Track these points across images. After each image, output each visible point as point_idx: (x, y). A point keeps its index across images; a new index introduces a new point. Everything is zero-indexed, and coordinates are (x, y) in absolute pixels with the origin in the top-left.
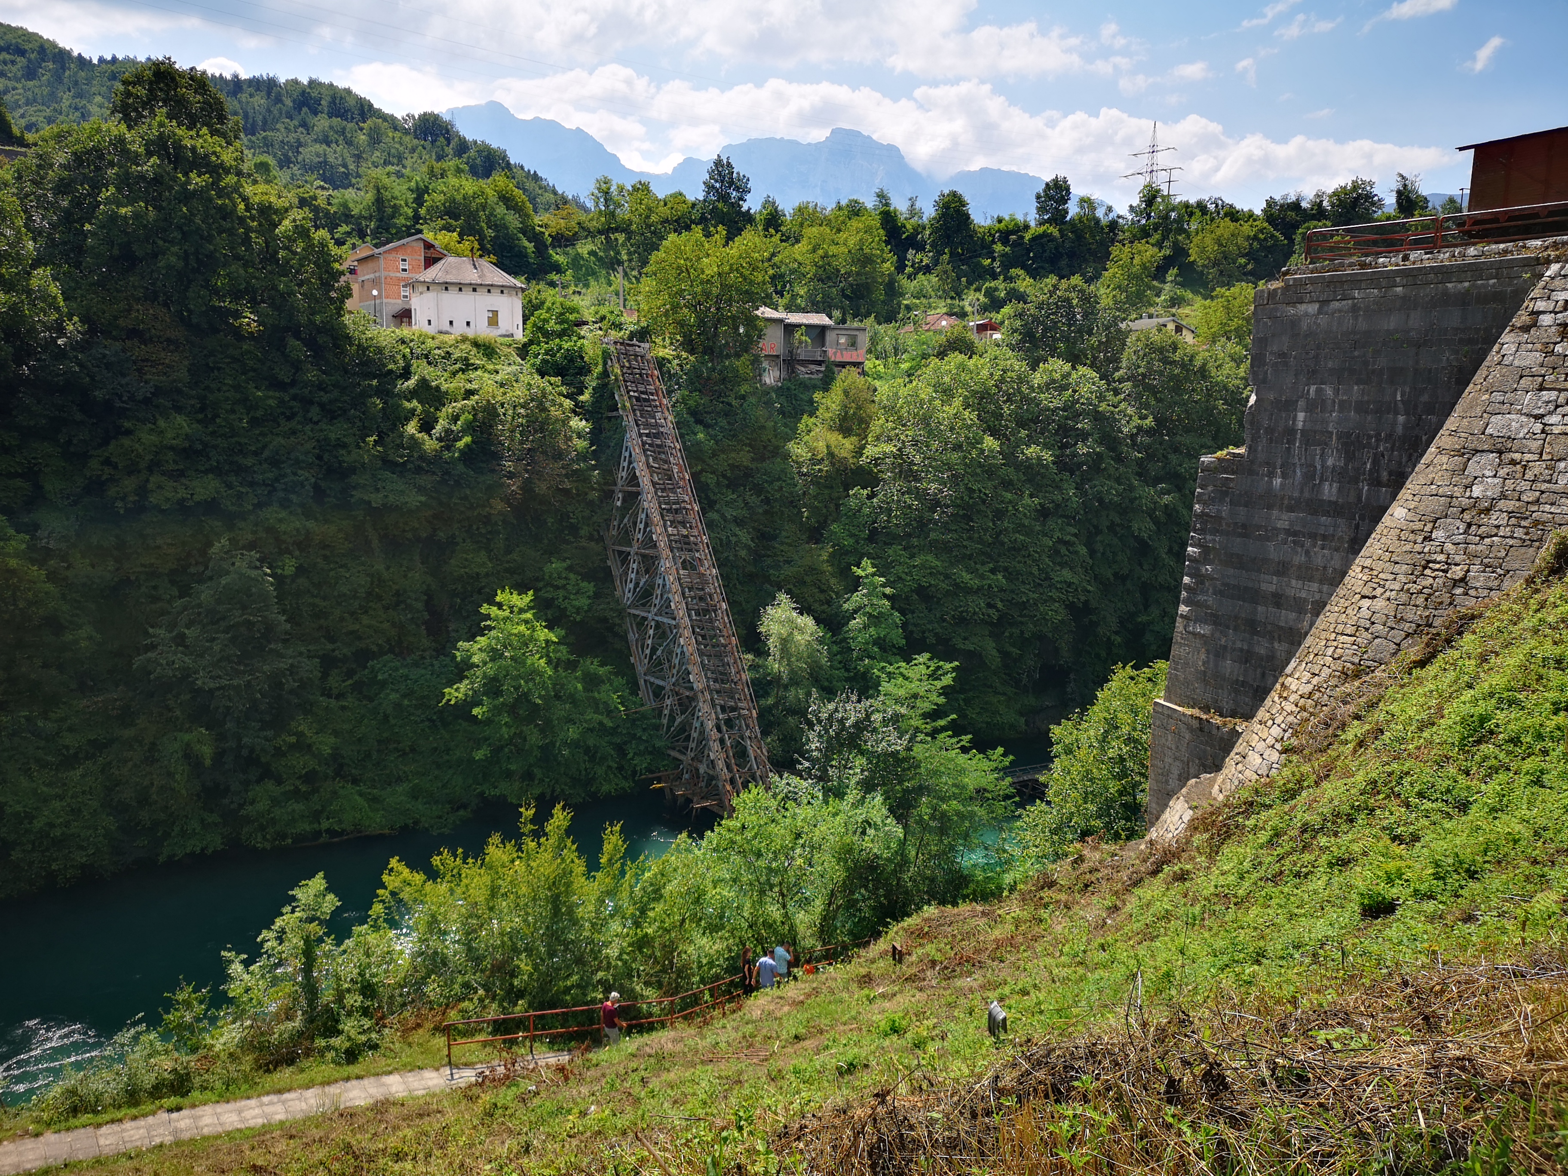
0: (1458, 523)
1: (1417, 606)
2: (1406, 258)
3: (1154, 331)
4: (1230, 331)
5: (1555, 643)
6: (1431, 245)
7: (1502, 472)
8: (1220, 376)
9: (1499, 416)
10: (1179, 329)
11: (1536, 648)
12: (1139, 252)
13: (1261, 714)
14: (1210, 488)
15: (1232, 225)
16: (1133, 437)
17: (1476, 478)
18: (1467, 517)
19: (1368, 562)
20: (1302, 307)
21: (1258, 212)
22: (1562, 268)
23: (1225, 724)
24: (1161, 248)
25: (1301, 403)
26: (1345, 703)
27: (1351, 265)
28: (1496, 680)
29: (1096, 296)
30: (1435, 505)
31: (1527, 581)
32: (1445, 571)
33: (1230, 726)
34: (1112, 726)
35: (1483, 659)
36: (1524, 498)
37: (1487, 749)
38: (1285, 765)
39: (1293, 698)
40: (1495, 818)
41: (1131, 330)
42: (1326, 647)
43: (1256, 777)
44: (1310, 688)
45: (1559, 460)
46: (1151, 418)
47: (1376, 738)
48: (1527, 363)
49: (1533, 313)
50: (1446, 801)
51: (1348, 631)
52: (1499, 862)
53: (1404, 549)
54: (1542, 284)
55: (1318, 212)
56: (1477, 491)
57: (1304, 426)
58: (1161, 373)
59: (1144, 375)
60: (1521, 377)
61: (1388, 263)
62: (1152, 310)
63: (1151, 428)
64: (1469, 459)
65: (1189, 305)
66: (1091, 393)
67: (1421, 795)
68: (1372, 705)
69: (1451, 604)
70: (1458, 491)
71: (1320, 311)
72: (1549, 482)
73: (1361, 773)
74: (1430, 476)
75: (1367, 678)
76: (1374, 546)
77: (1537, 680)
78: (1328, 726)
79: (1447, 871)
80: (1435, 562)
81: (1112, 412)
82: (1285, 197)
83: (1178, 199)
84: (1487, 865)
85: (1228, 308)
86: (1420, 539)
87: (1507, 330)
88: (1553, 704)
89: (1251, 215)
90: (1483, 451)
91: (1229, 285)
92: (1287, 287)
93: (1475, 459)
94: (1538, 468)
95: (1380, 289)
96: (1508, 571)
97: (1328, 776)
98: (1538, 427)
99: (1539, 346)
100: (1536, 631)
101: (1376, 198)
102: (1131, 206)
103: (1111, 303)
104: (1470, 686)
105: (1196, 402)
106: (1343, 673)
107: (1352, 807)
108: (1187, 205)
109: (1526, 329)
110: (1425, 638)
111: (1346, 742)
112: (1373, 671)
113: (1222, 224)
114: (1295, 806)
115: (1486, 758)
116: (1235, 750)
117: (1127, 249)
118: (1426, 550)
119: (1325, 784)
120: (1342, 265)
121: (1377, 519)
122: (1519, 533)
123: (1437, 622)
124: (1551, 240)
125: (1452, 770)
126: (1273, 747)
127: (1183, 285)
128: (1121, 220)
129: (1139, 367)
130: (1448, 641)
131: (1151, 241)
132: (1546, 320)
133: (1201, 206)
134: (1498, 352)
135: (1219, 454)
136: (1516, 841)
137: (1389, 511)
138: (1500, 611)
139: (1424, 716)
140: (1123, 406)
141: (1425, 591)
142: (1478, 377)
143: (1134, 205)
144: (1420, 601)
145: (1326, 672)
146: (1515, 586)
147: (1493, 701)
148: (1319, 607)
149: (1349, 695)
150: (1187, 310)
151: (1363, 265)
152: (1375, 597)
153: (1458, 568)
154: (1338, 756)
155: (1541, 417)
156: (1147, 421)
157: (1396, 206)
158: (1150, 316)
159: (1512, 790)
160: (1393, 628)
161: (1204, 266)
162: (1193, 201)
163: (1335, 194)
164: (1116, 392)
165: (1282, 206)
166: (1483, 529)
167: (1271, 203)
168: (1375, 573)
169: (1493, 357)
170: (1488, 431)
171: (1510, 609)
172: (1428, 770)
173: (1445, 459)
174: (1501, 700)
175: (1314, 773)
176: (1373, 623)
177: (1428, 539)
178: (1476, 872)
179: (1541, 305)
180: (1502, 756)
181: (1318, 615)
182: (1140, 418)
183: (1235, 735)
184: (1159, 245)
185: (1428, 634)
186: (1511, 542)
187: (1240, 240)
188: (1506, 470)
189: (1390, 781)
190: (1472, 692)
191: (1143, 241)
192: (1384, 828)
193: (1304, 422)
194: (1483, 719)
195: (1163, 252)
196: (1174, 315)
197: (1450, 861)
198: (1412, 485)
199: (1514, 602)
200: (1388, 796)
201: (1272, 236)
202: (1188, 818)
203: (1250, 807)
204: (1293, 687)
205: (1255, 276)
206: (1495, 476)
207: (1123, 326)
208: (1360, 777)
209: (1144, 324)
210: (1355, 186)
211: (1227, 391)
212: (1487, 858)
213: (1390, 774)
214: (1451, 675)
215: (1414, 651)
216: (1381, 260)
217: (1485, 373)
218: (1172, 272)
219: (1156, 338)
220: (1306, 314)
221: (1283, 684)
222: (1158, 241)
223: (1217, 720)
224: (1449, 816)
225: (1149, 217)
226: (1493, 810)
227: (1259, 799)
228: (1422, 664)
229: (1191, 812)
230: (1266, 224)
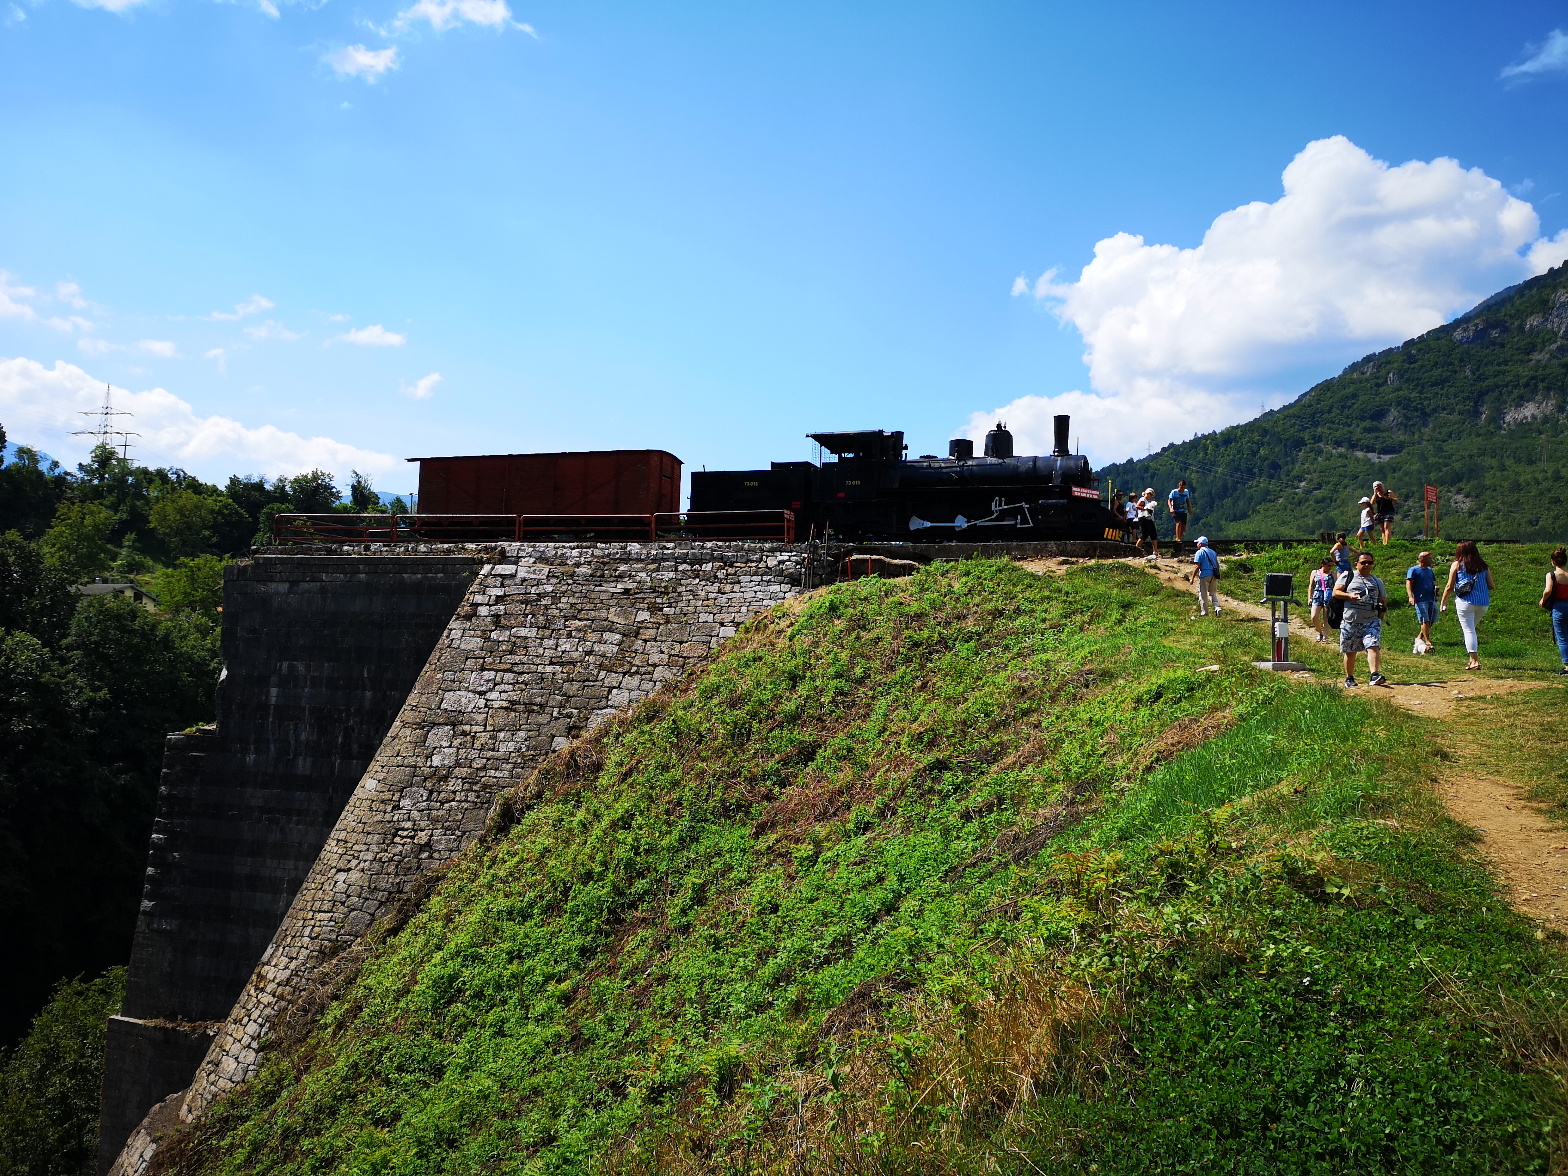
0: (421, 790)
1: (389, 874)
2: (367, 548)
3: (109, 597)
4: (195, 602)
5: (506, 896)
6: (389, 539)
7: (456, 743)
8: (185, 647)
9: (451, 693)
10: (138, 596)
11: (492, 903)
12: (92, 513)
13: (237, 1011)
14: (178, 768)
15: (195, 498)
16: (83, 711)
17: (435, 748)
18: (429, 785)
19: (342, 835)
20: (273, 586)
21: (222, 487)
22: (493, 569)
23: (194, 1030)
24: (116, 511)
25: (274, 679)
26: (323, 984)
27: (318, 550)
28: (460, 939)
29: (38, 554)
30: (401, 775)
31: (480, 840)
32: (413, 837)
33: (200, 1031)
34: (52, 1057)
35: (449, 919)
36: (475, 765)
37: (458, 1007)
38: (263, 1064)
39: (270, 987)
40: (467, 1078)
41: (82, 595)
42: (304, 926)
43: (230, 1085)
44: (288, 973)
45: (500, 731)
46: (105, 691)
47: (355, 1017)
48: (470, 647)
49: (472, 604)
50: (423, 1070)
51: (325, 908)
52: (474, 1123)
53: (375, 819)
54: (478, 581)
55: (280, 494)
56: (436, 761)
57: (277, 701)
58: (118, 642)
59: (97, 643)
60: (467, 658)
61: (351, 551)
62: (107, 574)
63: (105, 701)
64: (429, 732)
65: (149, 572)
66: (31, 661)
67: (400, 1069)
68: (350, 981)
69: (418, 868)
70: (420, 762)
71: (290, 591)
72: (493, 750)
73: (342, 1058)
74: (397, 748)
75: (345, 955)
76: (348, 818)
77: (494, 933)
78: (306, 1011)
79: (430, 1147)
80: (403, 829)
81: (58, 684)
82: (248, 478)
83: (136, 465)
84: (464, 1130)
85: (193, 579)
86: (389, 808)
87: (454, 617)
88: (508, 953)
89: (214, 490)
90: (439, 724)
91: (193, 555)
92: (257, 565)
93: (433, 731)
94: (483, 738)
95: (345, 574)
96: (464, 833)
97: (308, 1067)
98: (482, 703)
99: (479, 633)
100: (490, 886)
101: (334, 490)
102: (80, 464)
103: (57, 564)
104: (439, 948)
105: (158, 673)
106: (320, 952)
107: (335, 1098)
108: (145, 471)
109: (468, 617)
110: (397, 905)
111: (325, 1027)
112: (350, 946)
113: (184, 495)
114: (275, 1111)
115: (456, 1017)
116: (207, 1059)
117: (76, 508)
118: (395, 818)
119: (306, 1079)
120: (309, 549)
121: (351, 792)
122: (472, 797)
123: (407, 888)
124: (483, 545)
125: (427, 1036)
126: (249, 1046)
127: (143, 551)
128: (69, 478)
129: (92, 635)
130: (417, 905)
131: (106, 502)
132: (483, 611)
133: (161, 474)
134: (448, 637)
135: (188, 730)
136: (486, 1097)
137: (361, 783)
138: (461, 871)
139: (399, 985)
140: (71, 676)
141: (396, 858)
142: (433, 658)
143: (84, 463)
144: (391, 869)
145: (304, 953)
146: (472, 846)
147: (460, 960)
148: (296, 886)
149: (327, 974)
150: (147, 578)
151: (329, 551)
152: (350, 869)
153: (423, 833)
154: (319, 1043)
155: (484, 693)
156: (101, 694)
157: (351, 498)
158: (105, 581)
159: (479, 1046)
160: (367, 899)
161: (165, 534)
162: (152, 468)
163: (296, 481)
164: (63, 661)
165: (246, 485)
166: (443, 795)
167: (234, 481)
168: (350, 845)
169: (444, 641)
170: (442, 706)
171: (469, 868)
172: (405, 1041)
173: (408, 732)
174: (465, 958)
175: (294, 1068)
176: (349, 896)
177: (396, 807)
178: (455, 1140)
179: (479, 599)
180: (469, 1012)
181: (294, 894)
182: (93, 691)
183: (206, 1041)
184: (114, 507)
185: (399, 900)
186: (466, 805)
187: (204, 513)
188: (459, 741)
189: (371, 1061)
190: (441, 953)
191: (96, 502)
192: (366, 1114)
193: (277, 697)
194: (452, 978)
195: (119, 515)
196: (132, 581)
197: (432, 1135)
198: (381, 757)
199: (471, 861)
200: (369, 1077)
201: (237, 512)
202: (150, 1155)
203: (226, 1124)
204: (270, 976)
205: (219, 550)
206: (450, 746)
207: (72, 589)
208: (341, 1063)
209: (98, 588)
210: (315, 477)
211: (192, 662)
212: (463, 1123)
213: (370, 1053)
214: (422, 939)
215: (387, 921)
216: (345, 548)
217: (438, 654)
218: (129, 538)
219: (111, 604)
220: (277, 593)
221: (259, 974)
222: (113, 503)
223: (186, 1027)
224: (427, 1085)
225: (102, 478)
226: (466, 1069)
227: (235, 1112)
228: (394, 931)
229: (154, 1146)
230: (230, 501)
